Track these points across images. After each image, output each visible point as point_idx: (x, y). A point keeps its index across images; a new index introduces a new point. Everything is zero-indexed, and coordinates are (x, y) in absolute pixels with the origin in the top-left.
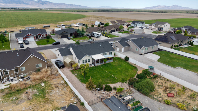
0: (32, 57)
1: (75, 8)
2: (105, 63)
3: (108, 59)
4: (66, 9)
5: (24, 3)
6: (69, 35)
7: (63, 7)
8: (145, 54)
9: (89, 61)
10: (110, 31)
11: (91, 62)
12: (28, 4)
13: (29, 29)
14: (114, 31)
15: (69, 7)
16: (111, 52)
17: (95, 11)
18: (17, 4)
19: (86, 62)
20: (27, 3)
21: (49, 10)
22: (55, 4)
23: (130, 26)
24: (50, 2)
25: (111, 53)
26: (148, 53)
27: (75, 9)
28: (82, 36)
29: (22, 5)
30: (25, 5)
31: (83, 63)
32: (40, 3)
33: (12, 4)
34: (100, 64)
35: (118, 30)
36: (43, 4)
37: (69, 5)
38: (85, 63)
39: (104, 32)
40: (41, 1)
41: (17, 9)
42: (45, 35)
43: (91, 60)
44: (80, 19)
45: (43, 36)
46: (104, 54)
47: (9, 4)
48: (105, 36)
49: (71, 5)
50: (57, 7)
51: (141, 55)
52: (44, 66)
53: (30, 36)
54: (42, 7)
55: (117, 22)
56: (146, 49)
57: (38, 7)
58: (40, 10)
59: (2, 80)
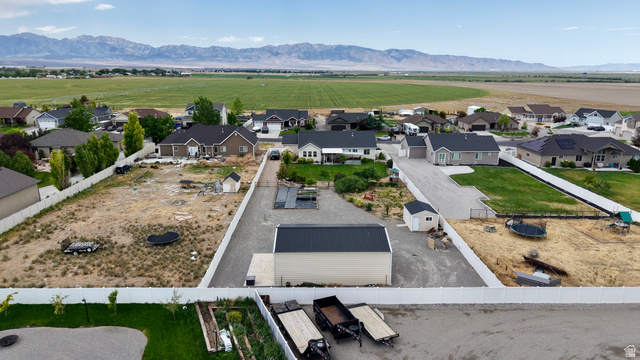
0: (236, 134)
2: (342, 164)
3: (351, 158)
4: (464, 73)
5: (351, 59)
7: (457, 68)
9: (315, 156)
11: (318, 158)
12: (359, 60)
15: (478, 68)
16: (369, 151)
17: (553, 81)
18: (332, 60)
19: (310, 156)
20: (357, 57)
21: (408, 77)
22: (436, 59)
23: (569, 122)
24: (421, 54)
27: (497, 73)
30: (352, 63)
31: (305, 156)
32: (392, 57)
33: (321, 62)
36: (399, 60)
37: (478, 60)
38: (307, 158)
40: (397, 51)
41: (329, 74)
43: (319, 155)
44: (453, 100)
47: (314, 62)
49: (485, 60)
50: (441, 68)
51: (438, 164)
52: (250, 151)
53: (274, 120)
54: (394, 67)
55: (528, 109)
56: (456, 155)
57: (383, 70)
58: (381, 78)
59: (196, 156)
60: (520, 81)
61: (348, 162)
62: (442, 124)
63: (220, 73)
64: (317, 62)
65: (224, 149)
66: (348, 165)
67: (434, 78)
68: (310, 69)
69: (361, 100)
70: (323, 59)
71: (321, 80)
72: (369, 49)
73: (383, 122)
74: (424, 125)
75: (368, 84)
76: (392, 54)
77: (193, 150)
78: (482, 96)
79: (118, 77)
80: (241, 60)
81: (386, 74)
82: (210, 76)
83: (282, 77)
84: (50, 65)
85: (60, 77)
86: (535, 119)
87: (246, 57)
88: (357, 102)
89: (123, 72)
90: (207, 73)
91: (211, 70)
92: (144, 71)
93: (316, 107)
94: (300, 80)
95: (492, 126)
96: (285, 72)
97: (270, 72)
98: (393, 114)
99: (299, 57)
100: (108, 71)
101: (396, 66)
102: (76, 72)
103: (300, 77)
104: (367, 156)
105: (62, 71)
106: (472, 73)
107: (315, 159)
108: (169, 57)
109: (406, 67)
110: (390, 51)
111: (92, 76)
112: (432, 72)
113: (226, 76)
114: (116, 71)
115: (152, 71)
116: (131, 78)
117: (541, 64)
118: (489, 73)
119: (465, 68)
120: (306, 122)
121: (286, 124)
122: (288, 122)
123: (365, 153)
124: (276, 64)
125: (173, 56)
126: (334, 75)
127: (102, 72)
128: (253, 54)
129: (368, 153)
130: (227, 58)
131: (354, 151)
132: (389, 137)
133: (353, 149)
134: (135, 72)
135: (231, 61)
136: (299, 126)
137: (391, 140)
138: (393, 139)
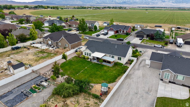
0: (63, 38)
2: (101, 64)
3: (105, 61)
6: (145, 36)
8: (172, 82)
13: (138, 26)
16: (121, 58)
26: (183, 85)
28: (160, 41)
34: (96, 62)
42: (125, 32)
45: (123, 31)
51: (162, 80)
53: (111, 30)
56: (180, 77)
59: (50, 46)
61: (104, 63)
63: (141, 8)
64: (180, 4)
65: (60, 44)
77: (50, 43)
80: (151, 4)
82: (136, 9)
85: (91, 9)
87: (153, 3)
89: (109, 8)
91: (138, 7)
99: (173, 3)
100: (106, 7)
104: (119, 61)
105: (94, 7)
107: (90, 57)
108: (127, 3)
111: (100, 9)
120: (127, 31)
121: (117, 32)
122: (118, 31)
123: (118, 59)
124: (163, 5)
125: (129, 3)
126: (184, 9)
127: (104, 8)
128: (155, 1)
129: (120, 60)
130: (146, 3)
131: (112, 57)
132: (161, 46)
133: (112, 56)
134: (113, 8)
135: (147, 4)
136: (123, 33)
137: (162, 47)
138: (163, 47)
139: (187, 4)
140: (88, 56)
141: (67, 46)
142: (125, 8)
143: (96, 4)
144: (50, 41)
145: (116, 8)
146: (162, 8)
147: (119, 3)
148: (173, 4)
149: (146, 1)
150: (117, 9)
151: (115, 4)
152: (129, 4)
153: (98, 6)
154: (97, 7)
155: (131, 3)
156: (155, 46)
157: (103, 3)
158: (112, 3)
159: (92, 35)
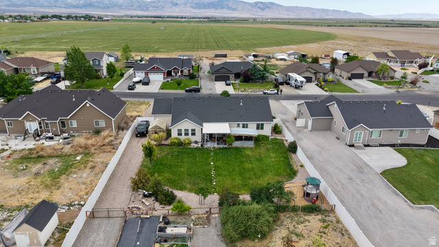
0: (88, 105)
1: (331, 17)
2: (230, 146)
3: (239, 138)
4: (309, 19)
5: (229, 8)
6: (232, 76)
7: (304, 16)
8: (366, 146)
10: (349, 75)
11: (198, 137)
12: (235, 10)
13: (185, 58)
14: (360, 76)
16: (263, 125)
17: (376, 26)
19: (187, 134)
20: (234, 7)
21: (271, 23)
22: (289, 9)
23: (432, 68)
24: (278, 5)
25: (260, 127)
26: (381, 145)
27: (331, 19)
28: (261, 81)
29: (225, 11)
30: (230, 11)
31: (180, 134)
32: (258, 7)
33: (208, 10)
34: (216, 145)
35: (374, 74)
36: (263, 9)
37: (318, 10)
38: (183, 138)
39: (327, 76)
40: (262, 3)
41: (214, 19)
42: (186, 72)
43: (198, 133)
44: (314, 42)
45: (182, 72)
46: (241, 125)
47: (203, 10)
48: (321, 87)
50: (292, 16)
51: (353, 146)
52: (109, 126)
53: (155, 70)
54: (260, 15)
55: (391, 54)
57: (252, 17)
58: (251, 23)
59: (37, 135)
60: (352, 26)
61: (237, 144)
62: (325, 74)
63: (134, 18)
64: (205, 10)
65: (75, 124)
66: (237, 149)
67: (289, 23)
68: (200, 16)
69: (240, 42)
70: (209, 8)
71: (208, 24)
72: (242, 2)
73: (268, 72)
74: (308, 75)
75: (243, 28)
76: (258, 5)
77: (32, 126)
78: (333, 39)
79: (55, 22)
80: (151, 8)
81: (255, 20)
82: (125, 21)
83: (179, 22)
84: (9, 11)
85: (6, 21)
86: (399, 64)
87: (155, 7)
88: (237, 44)
89: (59, 17)
90: (125, 18)
91: (128, 16)
92: (76, 17)
93: (203, 49)
94: (192, 24)
95: (370, 74)
96: (182, 18)
97: (171, 17)
98: (269, 58)
99: (192, 7)
100: (47, 17)
101: (261, 14)
102: (21, 17)
103: (192, 21)
104: (261, 132)
105: (11, 16)
106: (313, 19)
107: (193, 138)
109: (268, 15)
110: (256, 3)
111: (32, 21)
112: (286, 19)
113: (137, 21)
114: (54, 16)
115: (82, 17)
116: (65, 22)
117: (361, 14)
118: (326, 19)
119: (309, 16)
120: (189, 70)
121: (169, 74)
122: (171, 71)
123: (258, 128)
124: (176, 12)
125: (101, 5)
126: (216, 20)
127: (43, 17)
128: (159, 4)
129: (262, 128)
130: (140, 7)
131: (243, 127)
132: (276, 91)
133: (243, 124)
134: (68, 17)
135: (143, 10)
136: (182, 75)
137: (277, 94)
138: (279, 93)
139: (217, 11)
140: (187, 137)
141: (102, 124)
142: (100, 18)
143: (7, 6)
144: (33, 120)
145: (76, 18)
146: (178, 18)
147: (75, 7)
148: (194, 11)
149: (139, 2)
150: (80, 20)
151: (65, 8)
152: (101, 8)
153: (22, 12)
154: (21, 16)
155: (107, 7)
156: (265, 93)
157: (30, 6)
158: (56, 6)
159: (114, 87)
